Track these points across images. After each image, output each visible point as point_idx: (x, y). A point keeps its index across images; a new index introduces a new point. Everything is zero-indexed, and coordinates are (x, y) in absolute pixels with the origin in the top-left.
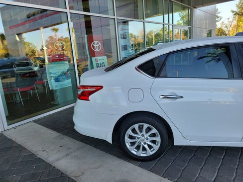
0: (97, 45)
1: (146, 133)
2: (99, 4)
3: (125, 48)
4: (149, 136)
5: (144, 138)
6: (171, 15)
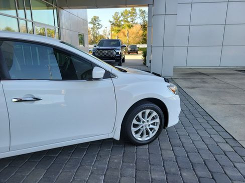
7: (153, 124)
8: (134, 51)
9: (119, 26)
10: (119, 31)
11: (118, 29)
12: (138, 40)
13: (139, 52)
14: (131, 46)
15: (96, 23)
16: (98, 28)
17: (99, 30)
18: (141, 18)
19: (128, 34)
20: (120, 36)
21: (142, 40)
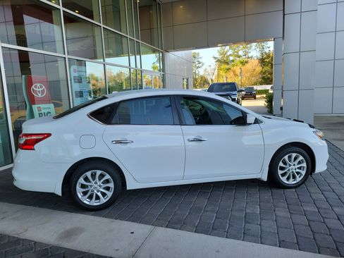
0: (40, 90)
1: (100, 180)
2: (41, 32)
3: (81, 94)
4: (103, 183)
5: (97, 186)
6: (138, 57)
7: (300, 168)
8: (251, 95)
9: (227, 63)
10: (229, 69)
11: (228, 67)
12: (254, 80)
13: (257, 96)
14: (246, 89)
15: (196, 60)
16: (199, 67)
17: (199, 70)
18: (258, 50)
19: (241, 73)
20: (229, 76)
21: (260, 80)
